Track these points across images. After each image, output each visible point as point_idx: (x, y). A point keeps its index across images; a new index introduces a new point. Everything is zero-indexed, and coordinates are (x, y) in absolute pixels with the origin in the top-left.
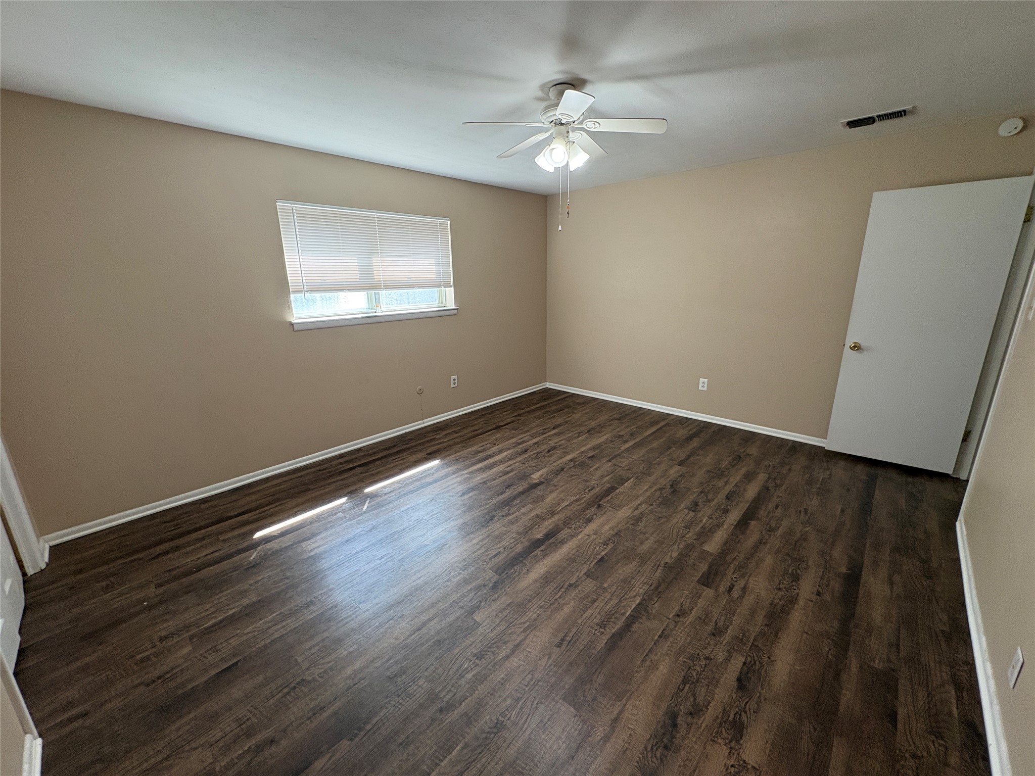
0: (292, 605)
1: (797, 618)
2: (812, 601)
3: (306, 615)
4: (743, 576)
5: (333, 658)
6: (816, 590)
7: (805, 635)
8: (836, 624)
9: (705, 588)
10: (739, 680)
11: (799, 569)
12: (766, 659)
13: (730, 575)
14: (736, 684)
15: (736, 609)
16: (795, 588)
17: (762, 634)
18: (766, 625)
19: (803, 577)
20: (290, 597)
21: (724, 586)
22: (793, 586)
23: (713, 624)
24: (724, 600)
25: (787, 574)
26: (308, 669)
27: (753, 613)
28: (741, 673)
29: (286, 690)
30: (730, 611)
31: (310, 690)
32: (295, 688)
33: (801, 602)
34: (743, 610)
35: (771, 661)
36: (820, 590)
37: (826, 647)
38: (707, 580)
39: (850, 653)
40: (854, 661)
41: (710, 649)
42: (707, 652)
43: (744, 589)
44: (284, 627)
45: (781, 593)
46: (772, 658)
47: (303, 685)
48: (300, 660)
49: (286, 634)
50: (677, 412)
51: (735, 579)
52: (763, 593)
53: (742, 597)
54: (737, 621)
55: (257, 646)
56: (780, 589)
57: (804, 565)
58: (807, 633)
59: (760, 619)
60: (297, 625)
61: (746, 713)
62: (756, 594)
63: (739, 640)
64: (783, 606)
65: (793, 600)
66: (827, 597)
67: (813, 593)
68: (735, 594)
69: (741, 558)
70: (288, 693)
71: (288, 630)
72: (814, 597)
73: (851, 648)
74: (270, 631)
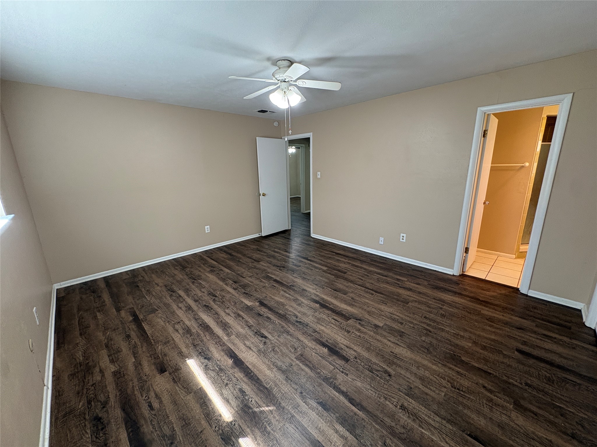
0: (410, 421)
3: (413, 406)
5: (432, 377)
20: (404, 427)
26: (445, 387)
29: (462, 393)
31: (454, 381)
32: (458, 389)
44: (429, 417)
47: (454, 385)
48: (443, 394)
49: (433, 412)
50: (197, 250)
55: (451, 428)
60: (423, 408)
70: (462, 391)
71: (430, 412)
74: (437, 425)
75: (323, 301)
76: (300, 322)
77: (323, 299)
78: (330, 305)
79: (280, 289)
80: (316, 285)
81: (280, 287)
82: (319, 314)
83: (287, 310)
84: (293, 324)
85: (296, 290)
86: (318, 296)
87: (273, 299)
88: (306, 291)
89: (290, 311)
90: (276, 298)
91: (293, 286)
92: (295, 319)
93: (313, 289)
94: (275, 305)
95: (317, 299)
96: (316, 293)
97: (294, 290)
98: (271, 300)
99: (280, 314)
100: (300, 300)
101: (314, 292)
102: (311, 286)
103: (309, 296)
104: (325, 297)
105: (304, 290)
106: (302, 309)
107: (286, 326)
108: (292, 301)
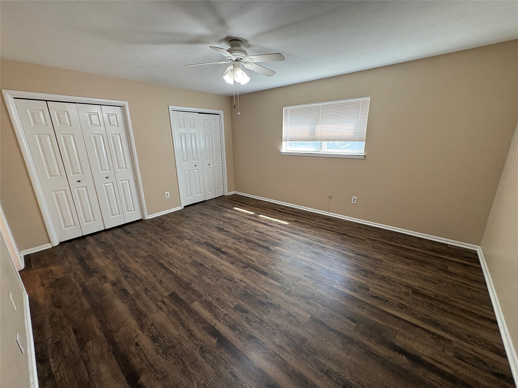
1: (133, 323)
2: (135, 337)
4: (169, 311)
6: (140, 345)
7: (123, 321)
8: (117, 340)
9: (169, 293)
10: (126, 290)
11: (159, 346)
12: (126, 301)
13: (172, 306)
14: (125, 288)
15: (152, 300)
16: (148, 334)
17: (135, 304)
18: (137, 308)
19: (152, 344)
21: (166, 300)
22: (150, 333)
23: (150, 290)
24: (159, 298)
25: (159, 335)
27: (146, 306)
28: (127, 291)
30: (153, 298)
33: (139, 331)
34: (151, 303)
35: (124, 302)
36: (139, 348)
37: (113, 326)
38: (173, 296)
39: (102, 335)
40: (99, 333)
41: (141, 286)
42: (141, 285)
43: (161, 309)
45: (149, 324)
46: (124, 303)
51: (168, 307)
52: (154, 316)
53: (157, 305)
54: (147, 298)
56: (152, 325)
57: (161, 351)
58: (123, 322)
59: (142, 308)
61: (116, 288)
62: (155, 312)
63: (138, 296)
64: (142, 321)
65: (142, 327)
66: (133, 348)
67: (139, 341)
68: (160, 304)
69: (182, 316)
72: (137, 340)
73: (104, 338)
75: (217, 253)
76: (237, 239)
77: (217, 255)
78: (213, 251)
79: (257, 263)
80: (218, 271)
81: (257, 265)
82: (223, 244)
83: (246, 245)
84: (242, 238)
85: (240, 262)
86: (221, 258)
87: (260, 253)
88: (230, 262)
89: (244, 244)
90: (258, 253)
91: (244, 267)
92: (241, 241)
93: (223, 265)
94: (257, 248)
95: (222, 255)
96: (222, 260)
97: (243, 262)
98: (261, 252)
99: (251, 242)
100: (237, 253)
101: (223, 262)
102: (225, 268)
103: (228, 257)
104: (214, 257)
105: (233, 263)
106: (235, 246)
107: (246, 237)
108: (243, 252)
